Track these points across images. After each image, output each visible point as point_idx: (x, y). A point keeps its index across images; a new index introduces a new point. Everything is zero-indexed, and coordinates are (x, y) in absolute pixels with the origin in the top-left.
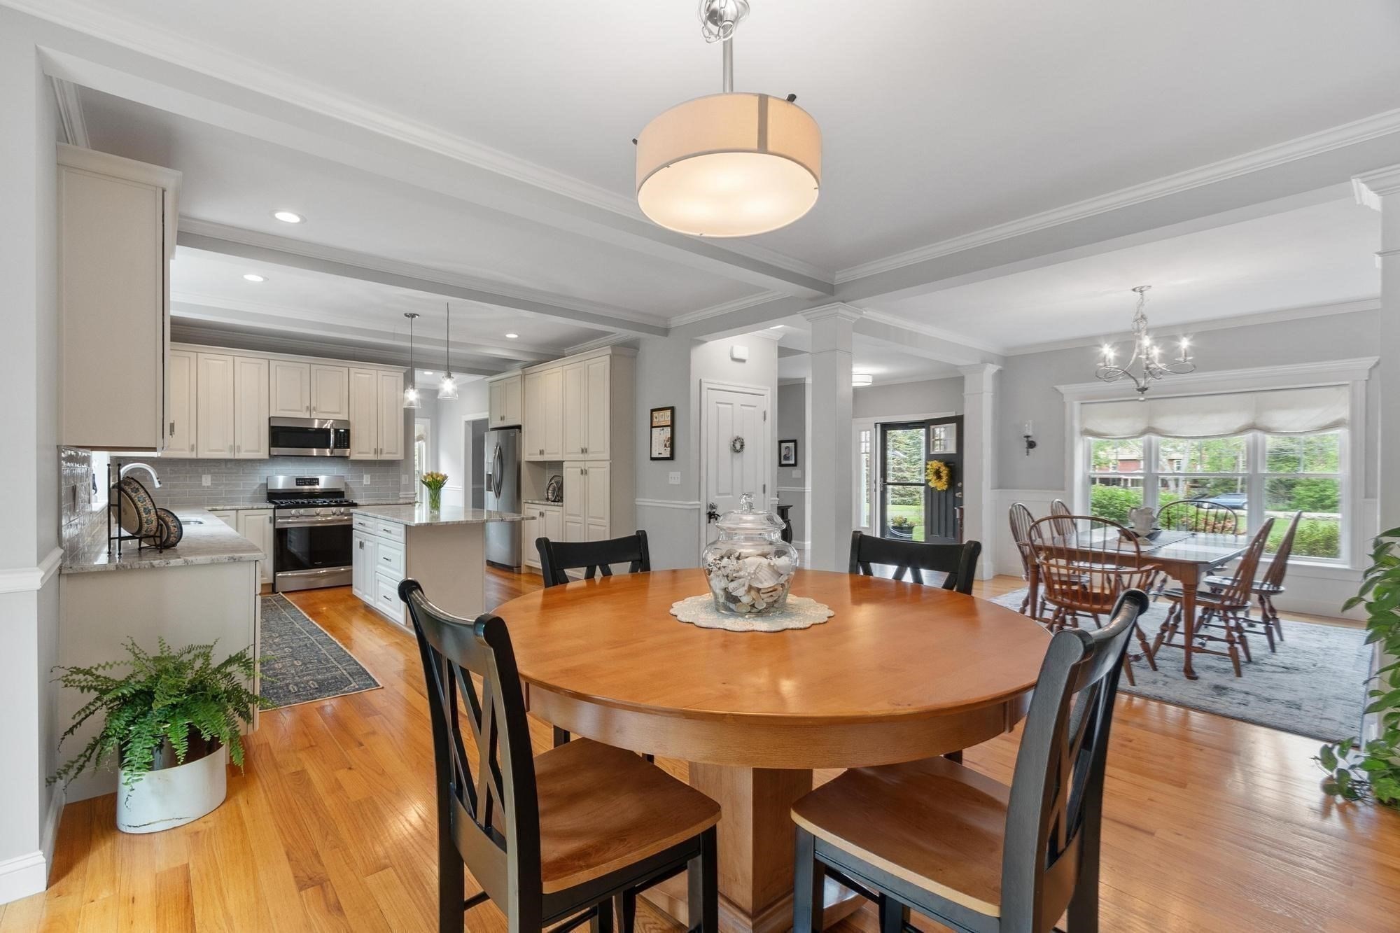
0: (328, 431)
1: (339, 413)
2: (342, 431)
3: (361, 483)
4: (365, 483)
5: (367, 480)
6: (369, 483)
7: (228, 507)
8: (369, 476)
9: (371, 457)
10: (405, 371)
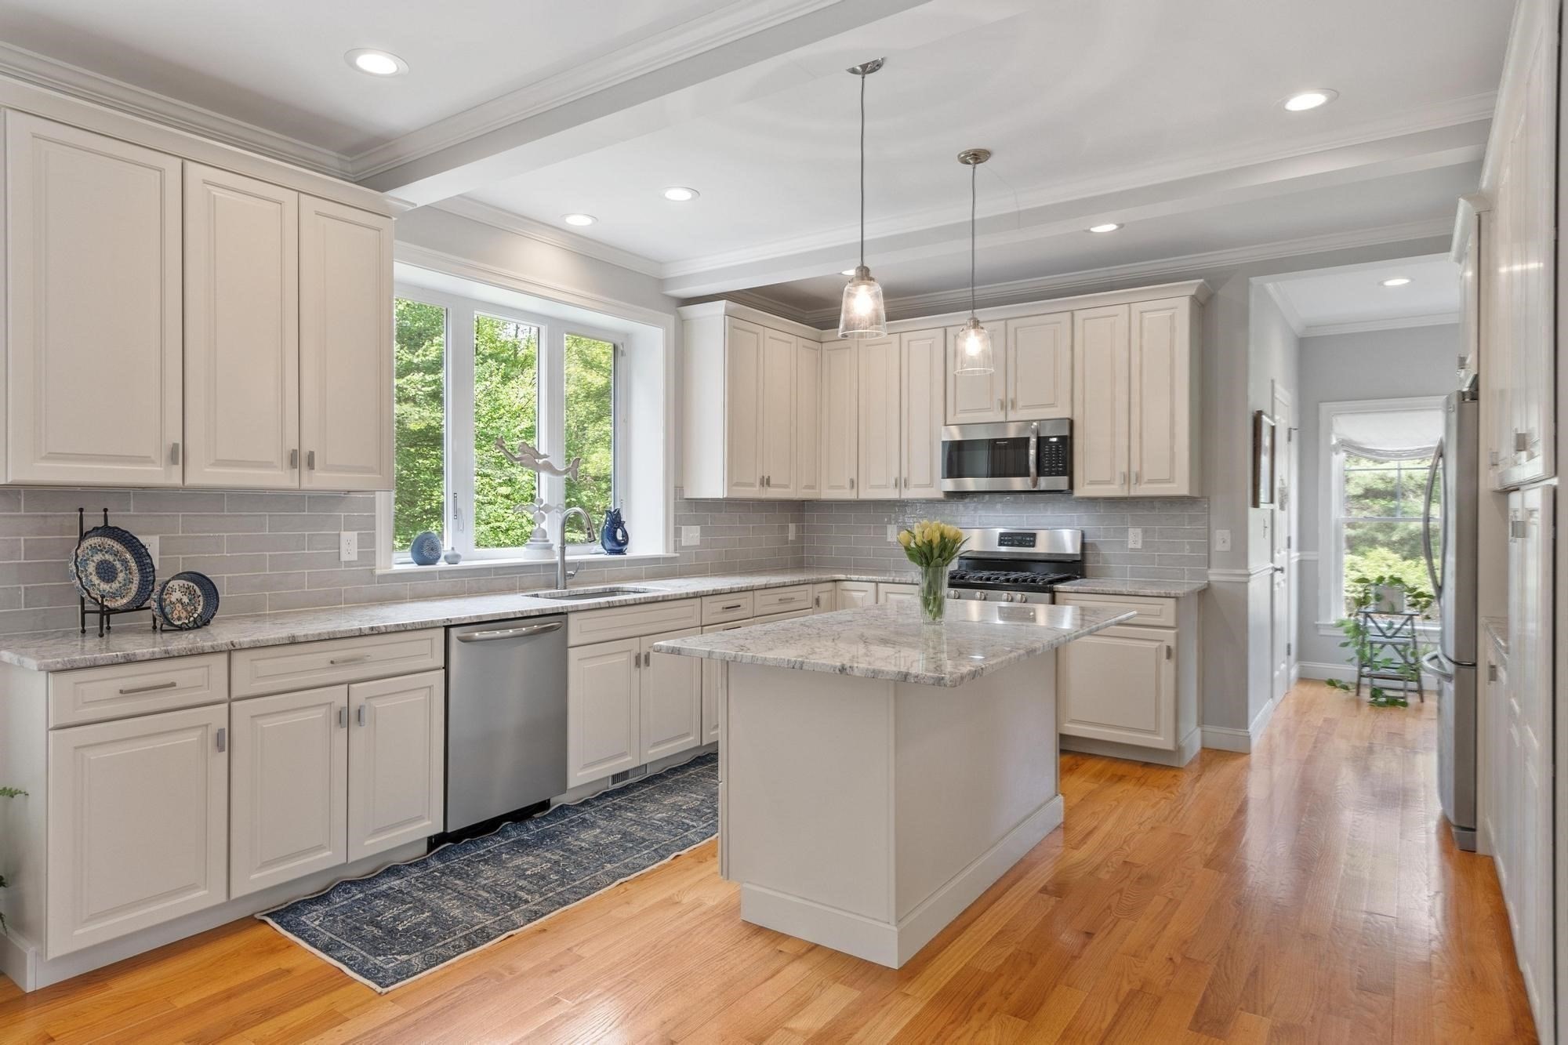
0: (1026, 441)
1: (1052, 405)
2: (1055, 440)
3: (1124, 543)
4: (1130, 546)
5: (1135, 538)
6: (1139, 546)
7: (864, 578)
8: (1139, 531)
9: (1115, 490)
10: (1193, 292)
